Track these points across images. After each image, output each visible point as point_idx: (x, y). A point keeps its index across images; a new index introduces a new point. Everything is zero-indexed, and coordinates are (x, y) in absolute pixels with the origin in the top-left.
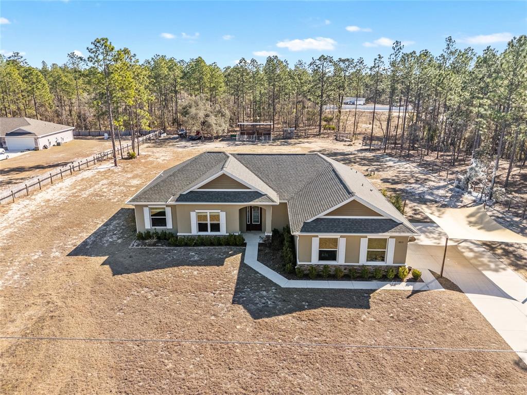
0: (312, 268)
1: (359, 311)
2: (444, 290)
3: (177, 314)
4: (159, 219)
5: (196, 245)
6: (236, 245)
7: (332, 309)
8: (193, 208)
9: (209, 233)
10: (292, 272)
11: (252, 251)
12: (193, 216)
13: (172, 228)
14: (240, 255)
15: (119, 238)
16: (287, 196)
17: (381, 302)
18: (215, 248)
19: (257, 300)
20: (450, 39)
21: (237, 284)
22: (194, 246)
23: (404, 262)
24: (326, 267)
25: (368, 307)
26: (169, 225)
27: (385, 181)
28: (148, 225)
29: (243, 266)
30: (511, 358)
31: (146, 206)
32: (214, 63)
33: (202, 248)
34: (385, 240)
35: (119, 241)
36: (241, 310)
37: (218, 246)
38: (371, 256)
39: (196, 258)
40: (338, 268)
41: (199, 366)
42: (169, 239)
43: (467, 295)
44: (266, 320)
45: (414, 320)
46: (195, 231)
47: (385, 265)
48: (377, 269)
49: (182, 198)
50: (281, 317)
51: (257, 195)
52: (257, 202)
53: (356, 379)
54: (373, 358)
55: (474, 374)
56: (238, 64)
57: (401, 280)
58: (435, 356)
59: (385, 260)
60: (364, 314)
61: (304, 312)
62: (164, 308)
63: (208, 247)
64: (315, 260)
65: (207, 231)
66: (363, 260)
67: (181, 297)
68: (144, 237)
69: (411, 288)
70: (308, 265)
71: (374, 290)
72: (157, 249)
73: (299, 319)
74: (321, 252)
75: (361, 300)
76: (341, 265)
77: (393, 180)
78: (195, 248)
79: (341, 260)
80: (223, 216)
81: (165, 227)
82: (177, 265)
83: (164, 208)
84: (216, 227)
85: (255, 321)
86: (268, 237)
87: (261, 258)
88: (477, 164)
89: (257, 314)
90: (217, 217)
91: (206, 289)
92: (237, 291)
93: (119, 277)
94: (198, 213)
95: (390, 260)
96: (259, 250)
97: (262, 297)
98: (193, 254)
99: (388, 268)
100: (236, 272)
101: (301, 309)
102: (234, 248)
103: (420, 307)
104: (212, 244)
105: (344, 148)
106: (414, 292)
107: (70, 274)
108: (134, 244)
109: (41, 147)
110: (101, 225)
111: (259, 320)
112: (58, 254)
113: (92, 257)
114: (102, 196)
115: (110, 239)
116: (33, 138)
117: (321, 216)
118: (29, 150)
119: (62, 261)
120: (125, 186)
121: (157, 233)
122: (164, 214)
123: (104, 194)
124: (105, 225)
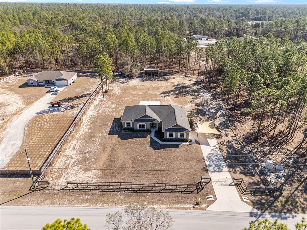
0: (167, 139)
1: (176, 149)
2: (196, 144)
3: (139, 149)
4: (128, 124)
6: (149, 132)
8: (138, 123)
9: (142, 129)
10: (163, 140)
11: (153, 134)
12: (138, 125)
14: (150, 135)
15: (118, 130)
16: (162, 119)
17: (181, 147)
18: (144, 133)
19: (155, 146)
21: (150, 143)
22: (138, 132)
23: (188, 138)
24: (170, 139)
25: (178, 148)
26: (131, 126)
27: (196, 104)
28: (126, 126)
29: (151, 138)
30: (202, 158)
31: (126, 122)
34: (184, 133)
35: (119, 130)
36: (151, 148)
38: (181, 136)
39: (140, 136)
40: (173, 139)
41: (145, 159)
42: (132, 130)
43: (201, 145)
44: (157, 150)
45: (187, 151)
46: (138, 128)
48: (182, 139)
49: (135, 120)
50: (160, 150)
51: (154, 120)
54: (177, 158)
57: (187, 142)
58: (188, 157)
60: (177, 150)
61: (165, 149)
62: (136, 148)
64: (168, 137)
65: (141, 128)
66: (179, 137)
67: (138, 146)
68: (125, 129)
69: (189, 144)
71: (180, 144)
72: (129, 133)
73: (164, 151)
74: (169, 136)
75: (177, 146)
77: (199, 104)
79: (174, 137)
80: (146, 125)
82: (136, 138)
84: (144, 127)
86: (157, 130)
87: (155, 136)
89: (155, 149)
90: (144, 125)
91: (143, 144)
92: (150, 144)
93: (123, 141)
95: (185, 137)
96: (155, 134)
97: (156, 146)
98: (139, 135)
99: (185, 139)
100: (150, 140)
101: (164, 148)
102: (149, 133)
103: (189, 148)
104: (142, 132)
105: (188, 82)
106: (189, 145)
107: (112, 140)
108: (123, 131)
109: (69, 84)
110: (111, 125)
111: (155, 151)
112: (105, 134)
113: (114, 135)
114: (106, 113)
115: (116, 130)
116: (66, 81)
117: (170, 127)
118: (65, 86)
119: (108, 136)
120: (111, 108)
121: (128, 128)
122: (130, 123)
123: (106, 112)
124: (112, 125)
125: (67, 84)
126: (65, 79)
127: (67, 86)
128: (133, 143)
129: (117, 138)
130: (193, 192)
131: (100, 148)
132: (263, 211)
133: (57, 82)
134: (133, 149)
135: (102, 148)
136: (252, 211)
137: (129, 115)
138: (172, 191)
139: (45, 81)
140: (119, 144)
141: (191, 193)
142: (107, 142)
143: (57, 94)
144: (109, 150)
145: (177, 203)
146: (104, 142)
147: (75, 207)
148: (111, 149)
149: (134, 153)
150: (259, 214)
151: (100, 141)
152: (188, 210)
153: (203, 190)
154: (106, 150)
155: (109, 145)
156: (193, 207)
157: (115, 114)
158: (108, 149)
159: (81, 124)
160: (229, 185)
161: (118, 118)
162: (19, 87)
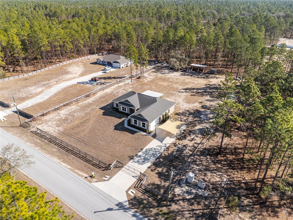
2: (151, 137)
5: (122, 113)
12: (122, 107)
16: (141, 108)
23: (148, 129)
24: (134, 125)
25: (133, 134)
27: (203, 106)
34: (145, 123)
36: (114, 128)
38: (143, 126)
46: (121, 110)
49: (119, 103)
50: (118, 131)
57: (146, 132)
66: (141, 126)
68: (114, 108)
71: (138, 132)
77: (207, 107)
79: (138, 125)
80: (127, 109)
81: (118, 107)
84: (125, 110)
92: (117, 125)
93: (103, 116)
98: (119, 115)
99: (145, 129)
100: (121, 121)
104: (125, 114)
106: (145, 135)
107: (96, 113)
109: (121, 67)
112: (98, 108)
113: (102, 110)
116: (119, 64)
118: (118, 68)
119: (97, 110)
125: (119, 67)
126: (119, 63)
127: (120, 68)
129: (101, 113)
130: (101, 168)
131: (82, 116)
132: (133, 207)
133: (114, 64)
135: (84, 116)
136: (123, 202)
138: (88, 161)
139: (108, 62)
140: (97, 117)
141: (98, 168)
142: (92, 113)
143: (105, 73)
145: (79, 170)
146: (90, 113)
147: (25, 144)
150: (126, 207)
152: (80, 178)
153: (110, 170)
154: (85, 118)
155: (90, 116)
156: (86, 177)
158: (87, 118)
159: (93, 96)
160: (133, 177)
162: (91, 64)
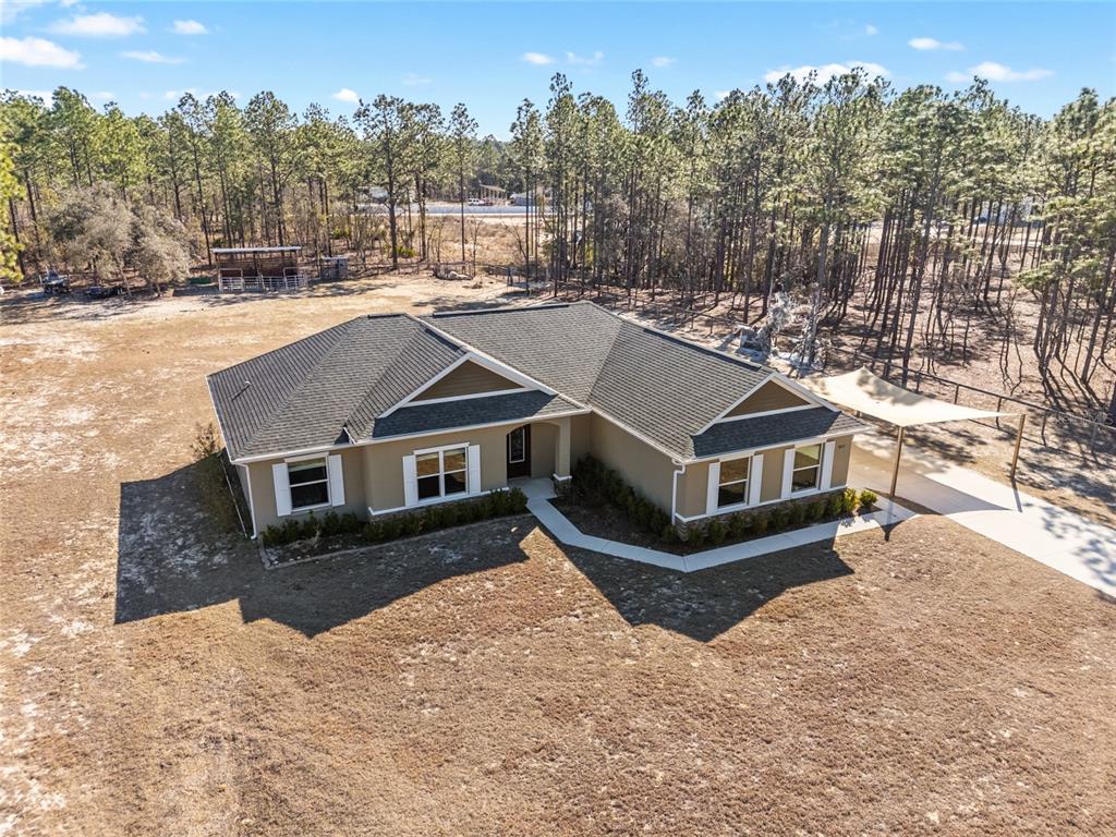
0: (712, 524)
2: (918, 516)
4: (307, 482)
5: (427, 529)
6: (510, 512)
7: (804, 588)
8: (408, 448)
9: (443, 498)
11: (552, 518)
12: (409, 464)
13: (343, 503)
14: (539, 531)
15: (210, 555)
17: (856, 557)
18: (471, 529)
19: (668, 607)
20: (638, 75)
21: (599, 587)
22: (421, 533)
23: (845, 483)
24: (731, 516)
25: (850, 571)
26: (337, 497)
28: (284, 507)
29: (568, 550)
30: (1090, 594)
31: (280, 460)
32: (112, 103)
33: (442, 533)
34: (820, 446)
35: (219, 560)
37: (473, 522)
39: (455, 557)
40: (751, 514)
42: (351, 528)
43: (950, 516)
44: (724, 636)
46: (412, 500)
47: (819, 492)
49: (383, 427)
51: (540, 398)
52: (547, 412)
53: (959, 690)
55: (1078, 630)
56: (177, 109)
57: (850, 515)
59: (817, 484)
61: (769, 606)
63: (455, 529)
64: (712, 507)
65: (436, 493)
66: (787, 493)
67: (519, 640)
70: (700, 520)
71: (832, 540)
72: (342, 556)
74: (721, 492)
75: (825, 563)
76: (753, 509)
78: (428, 536)
79: (754, 499)
81: (326, 505)
83: (323, 459)
84: (455, 484)
85: (711, 643)
86: (564, 483)
88: (786, 302)
90: (460, 460)
91: (550, 612)
93: (326, 637)
94: (418, 456)
95: (825, 485)
96: (568, 514)
97: (670, 599)
99: (825, 497)
100: (569, 565)
101: (758, 602)
102: (511, 519)
103: (915, 550)
104: (461, 521)
105: (469, 292)
107: (187, 663)
108: (269, 558)
110: (114, 534)
111: (714, 642)
112: (78, 626)
113: (194, 613)
114: (20, 463)
115: (186, 560)
117: (718, 420)
119: (118, 641)
120: (59, 429)
121: (314, 521)
122: (321, 472)
123: (23, 457)
124: (125, 531)
128: (441, 632)
129: (242, 628)
131: (59, 800)
134: (499, 694)
135: (88, 791)
137: (298, 402)
140: (311, 685)
142: (147, 704)
144: (214, 791)
146: (96, 716)
148: (226, 768)
149: (554, 734)
151: (29, 709)
154: (174, 812)
155: (184, 730)
157: (111, 460)
158: (194, 775)
161: (156, 475)
